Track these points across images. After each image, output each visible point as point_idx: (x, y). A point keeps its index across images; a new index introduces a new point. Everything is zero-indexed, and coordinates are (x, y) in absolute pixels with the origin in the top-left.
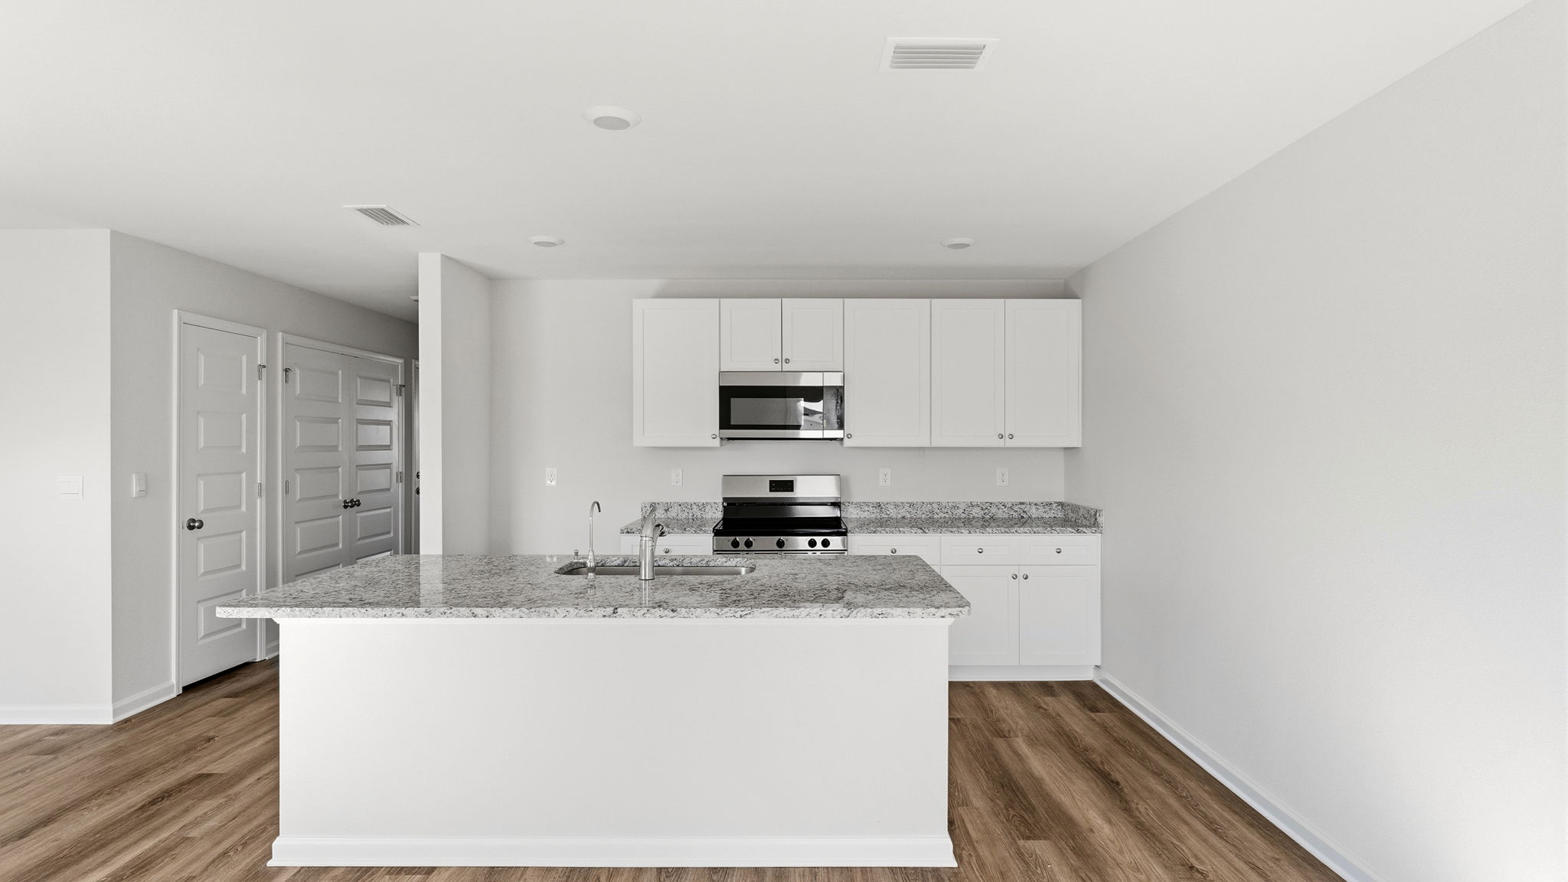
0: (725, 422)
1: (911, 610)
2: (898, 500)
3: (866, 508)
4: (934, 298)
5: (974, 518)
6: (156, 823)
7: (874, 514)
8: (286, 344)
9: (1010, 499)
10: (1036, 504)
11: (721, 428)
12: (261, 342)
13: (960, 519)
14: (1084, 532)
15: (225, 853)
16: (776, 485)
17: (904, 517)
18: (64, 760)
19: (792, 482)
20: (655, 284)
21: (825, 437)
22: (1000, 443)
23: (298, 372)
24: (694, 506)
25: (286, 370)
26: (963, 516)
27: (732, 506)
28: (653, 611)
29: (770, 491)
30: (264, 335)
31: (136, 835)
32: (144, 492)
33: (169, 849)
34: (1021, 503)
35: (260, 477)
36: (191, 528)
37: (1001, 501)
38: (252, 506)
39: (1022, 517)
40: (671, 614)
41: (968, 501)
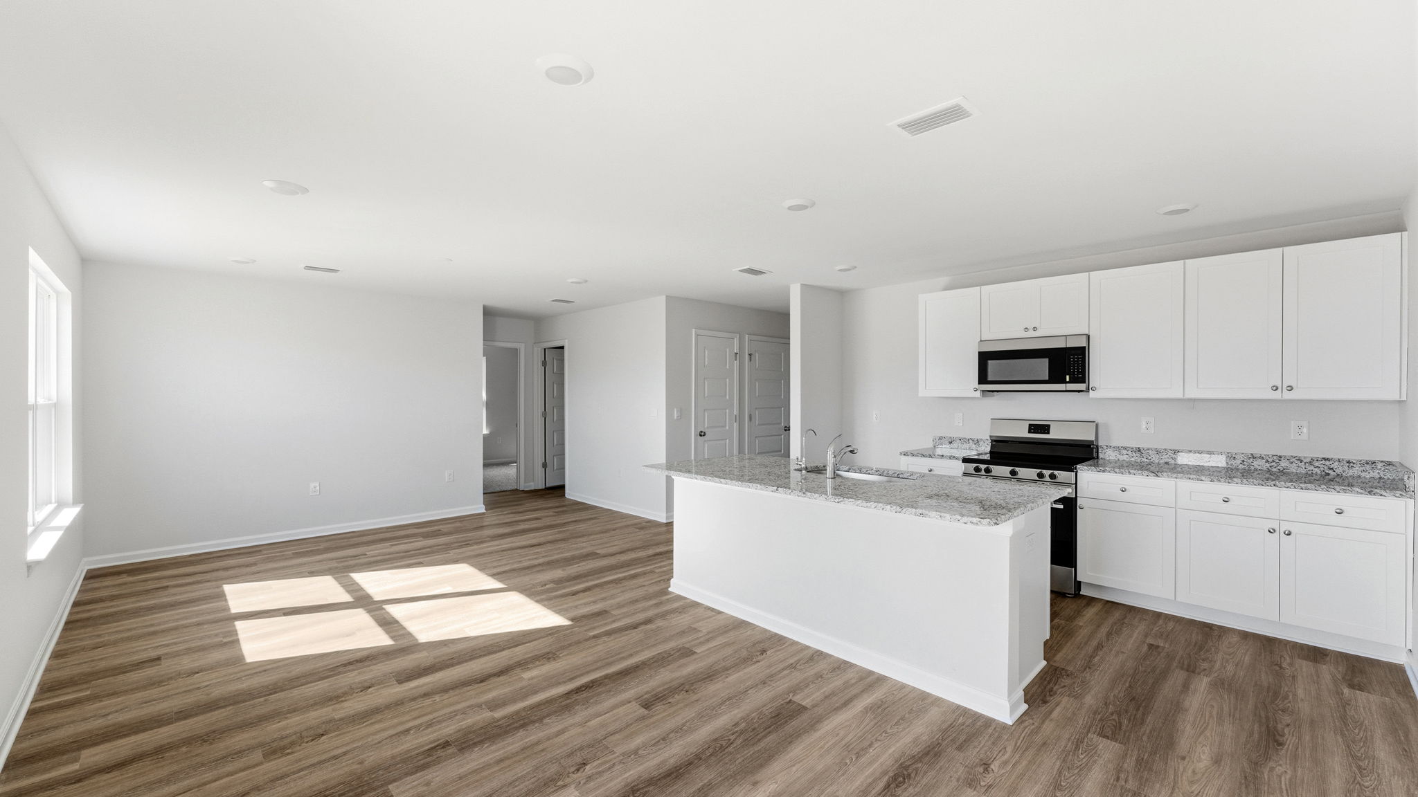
0: (983, 379)
1: (942, 514)
2: (1161, 446)
3: (1125, 452)
4: (1187, 259)
5: (1256, 470)
6: (650, 563)
7: (1135, 458)
8: (750, 340)
9: (1307, 454)
10: (1349, 462)
11: (979, 384)
12: (736, 341)
13: (1238, 469)
14: (1382, 495)
15: (660, 581)
16: (1034, 428)
17: (1166, 463)
18: (642, 532)
19: (1049, 426)
20: (944, 280)
21: (1068, 389)
22: (1277, 395)
23: (757, 355)
24: (970, 441)
25: (750, 355)
26: (1241, 467)
27: (997, 442)
28: (794, 492)
29: (1029, 432)
30: (738, 337)
31: (640, 566)
32: (680, 417)
33: (645, 574)
34: (1325, 459)
35: (736, 412)
36: (701, 435)
37: (1294, 455)
38: (731, 426)
39: (1328, 474)
40: (803, 495)
41: (1250, 452)
